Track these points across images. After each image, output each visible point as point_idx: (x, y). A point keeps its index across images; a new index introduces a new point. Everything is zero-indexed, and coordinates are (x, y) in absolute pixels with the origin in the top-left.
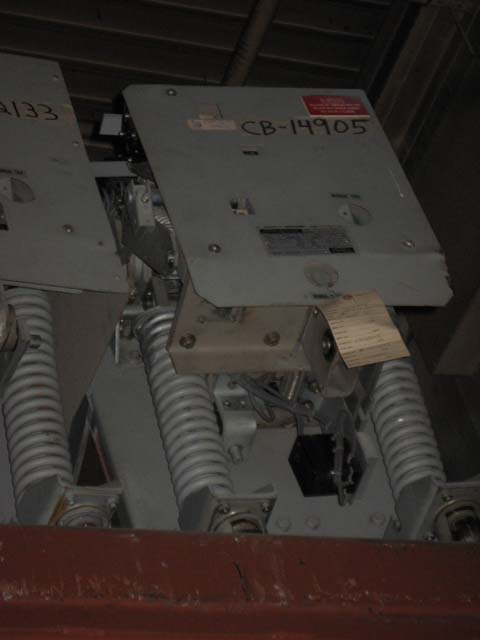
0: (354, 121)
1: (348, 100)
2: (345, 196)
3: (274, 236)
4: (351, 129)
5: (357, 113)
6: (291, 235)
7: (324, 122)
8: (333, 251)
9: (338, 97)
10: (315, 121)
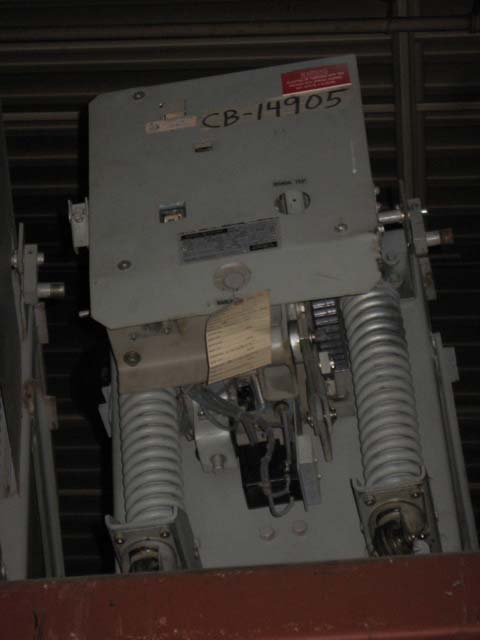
0: (331, 93)
1: (332, 69)
2: (289, 183)
3: (196, 241)
4: (325, 103)
5: (338, 82)
6: (213, 237)
7: (297, 100)
8: (252, 248)
9: (321, 68)
10: (286, 102)
